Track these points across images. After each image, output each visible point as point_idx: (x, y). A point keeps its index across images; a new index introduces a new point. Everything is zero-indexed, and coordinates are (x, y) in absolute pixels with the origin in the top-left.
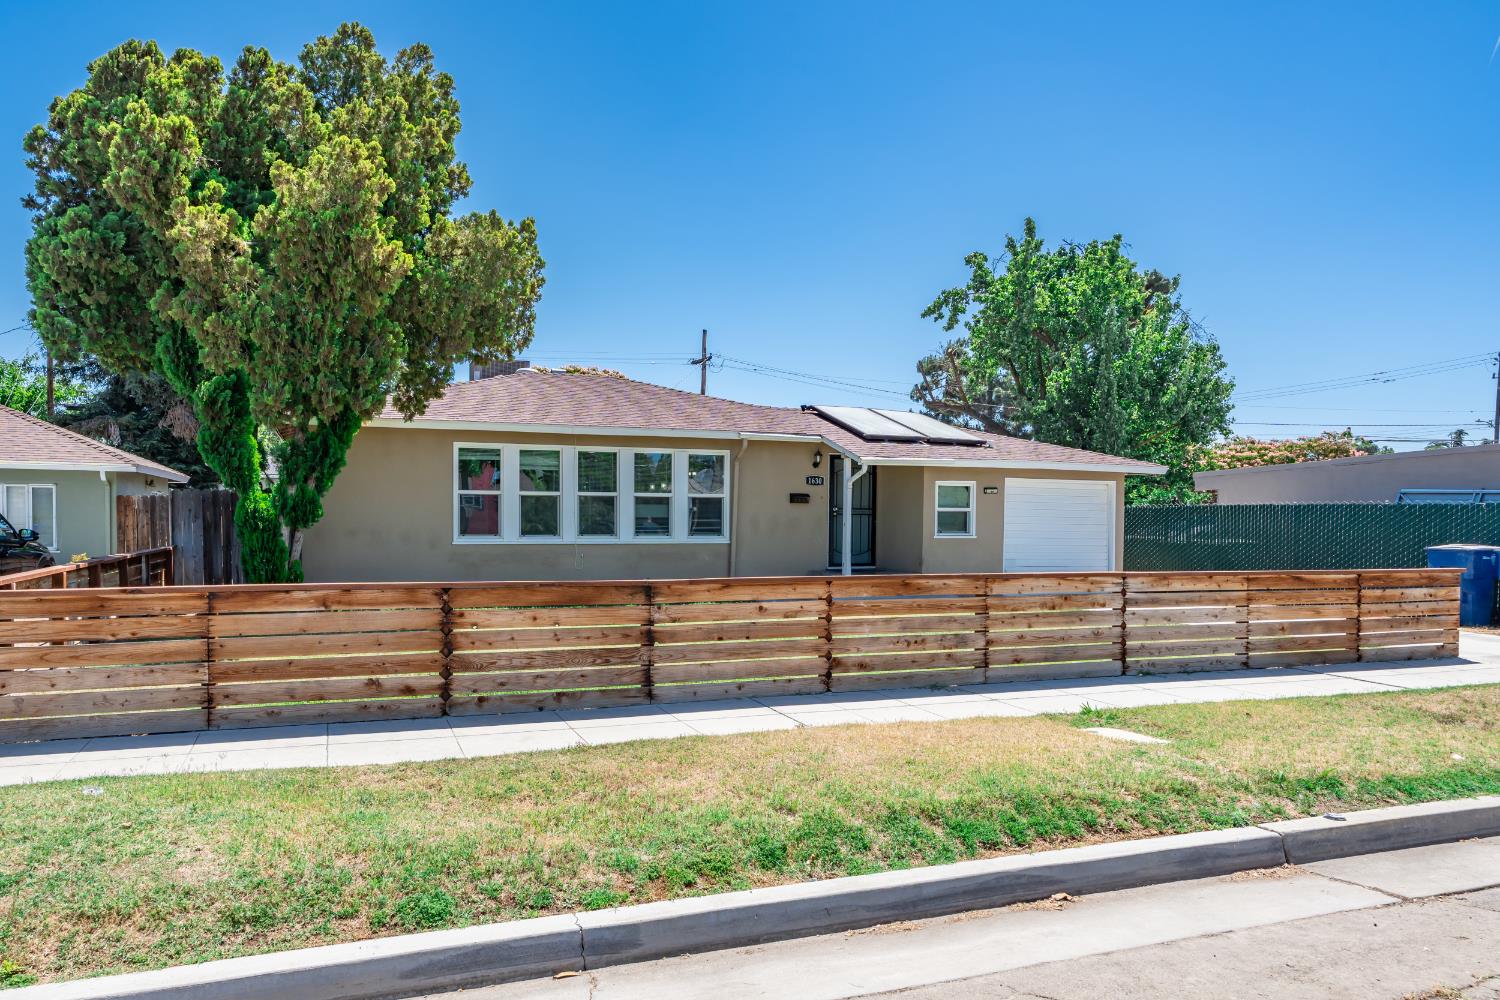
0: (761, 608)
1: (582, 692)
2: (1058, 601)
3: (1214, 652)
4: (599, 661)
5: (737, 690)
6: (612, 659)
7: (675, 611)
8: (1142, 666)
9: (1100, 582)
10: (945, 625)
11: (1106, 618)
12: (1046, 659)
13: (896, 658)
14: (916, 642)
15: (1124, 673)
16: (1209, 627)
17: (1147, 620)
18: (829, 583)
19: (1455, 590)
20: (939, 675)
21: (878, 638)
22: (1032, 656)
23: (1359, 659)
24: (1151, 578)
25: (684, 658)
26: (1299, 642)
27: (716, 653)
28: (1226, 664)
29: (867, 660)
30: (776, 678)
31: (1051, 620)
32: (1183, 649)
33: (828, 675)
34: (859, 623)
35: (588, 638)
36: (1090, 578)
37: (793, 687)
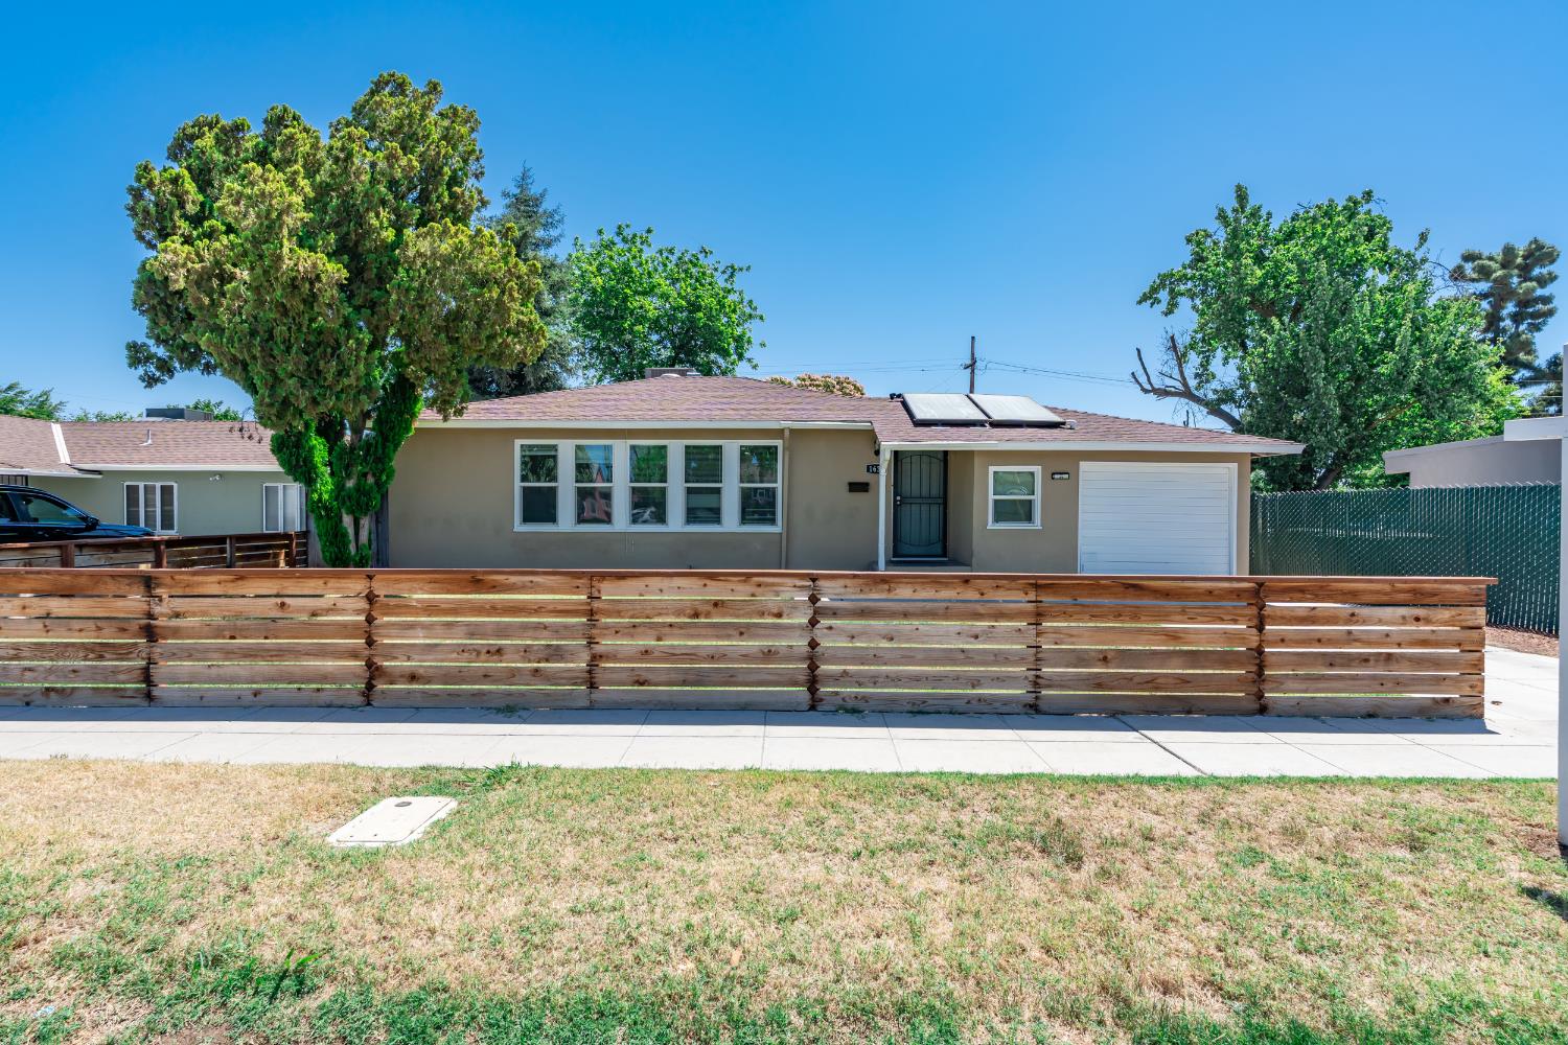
0: (283, 605)
1: (73, 688)
2: (703, 608)
3: (973, 687)
4: (91, 656)
5: (252, 697)
6: (106, 655)
7: (180, 604)
8: (843, 699)
9: (773, 585)
10: (530, 633)
11: (783, 632)
12: (684, 683)
13: (460, 670)
14: (488, 652)
15: (813, 708)
16: (963, 651)
17: (853, 637)
18: (370, 577)
19: (1474, 613)
20: (522, 694)
21: (436, 645)
22: (663, 678)
23: (1263, 710)
24: (861, 581)
25: (190, 657)
26: (1136, 680)
27: (228, 653)
28: (997, 705)
29: (421, 671)
30: (303, 686)
31: (692, 631)
32: (916, 679)
33: (370, 687)
34: (411, 626)
35: (81, 630)
36: (756, 579)
37: (323, 698)
